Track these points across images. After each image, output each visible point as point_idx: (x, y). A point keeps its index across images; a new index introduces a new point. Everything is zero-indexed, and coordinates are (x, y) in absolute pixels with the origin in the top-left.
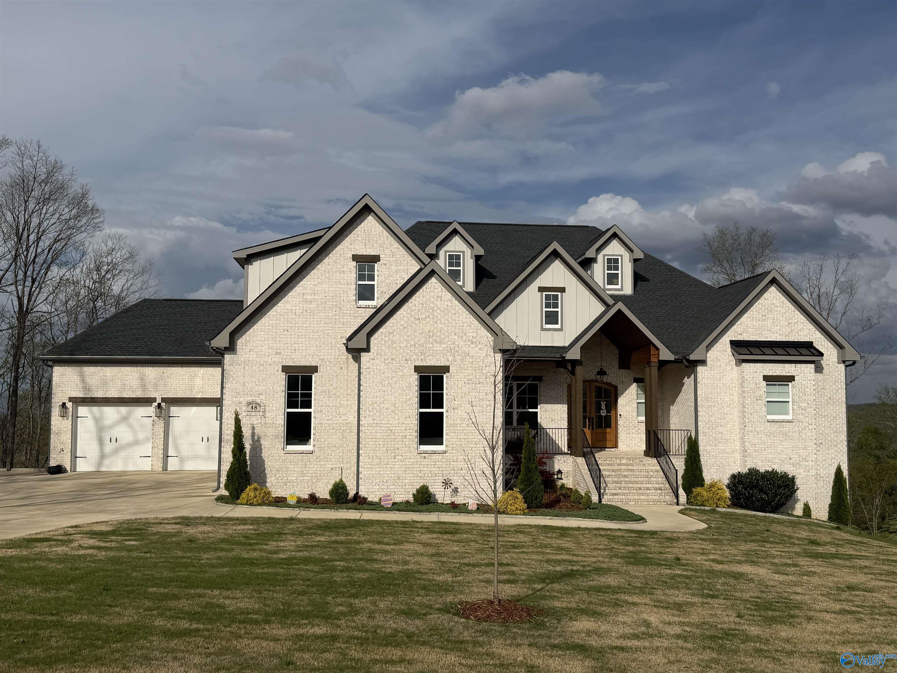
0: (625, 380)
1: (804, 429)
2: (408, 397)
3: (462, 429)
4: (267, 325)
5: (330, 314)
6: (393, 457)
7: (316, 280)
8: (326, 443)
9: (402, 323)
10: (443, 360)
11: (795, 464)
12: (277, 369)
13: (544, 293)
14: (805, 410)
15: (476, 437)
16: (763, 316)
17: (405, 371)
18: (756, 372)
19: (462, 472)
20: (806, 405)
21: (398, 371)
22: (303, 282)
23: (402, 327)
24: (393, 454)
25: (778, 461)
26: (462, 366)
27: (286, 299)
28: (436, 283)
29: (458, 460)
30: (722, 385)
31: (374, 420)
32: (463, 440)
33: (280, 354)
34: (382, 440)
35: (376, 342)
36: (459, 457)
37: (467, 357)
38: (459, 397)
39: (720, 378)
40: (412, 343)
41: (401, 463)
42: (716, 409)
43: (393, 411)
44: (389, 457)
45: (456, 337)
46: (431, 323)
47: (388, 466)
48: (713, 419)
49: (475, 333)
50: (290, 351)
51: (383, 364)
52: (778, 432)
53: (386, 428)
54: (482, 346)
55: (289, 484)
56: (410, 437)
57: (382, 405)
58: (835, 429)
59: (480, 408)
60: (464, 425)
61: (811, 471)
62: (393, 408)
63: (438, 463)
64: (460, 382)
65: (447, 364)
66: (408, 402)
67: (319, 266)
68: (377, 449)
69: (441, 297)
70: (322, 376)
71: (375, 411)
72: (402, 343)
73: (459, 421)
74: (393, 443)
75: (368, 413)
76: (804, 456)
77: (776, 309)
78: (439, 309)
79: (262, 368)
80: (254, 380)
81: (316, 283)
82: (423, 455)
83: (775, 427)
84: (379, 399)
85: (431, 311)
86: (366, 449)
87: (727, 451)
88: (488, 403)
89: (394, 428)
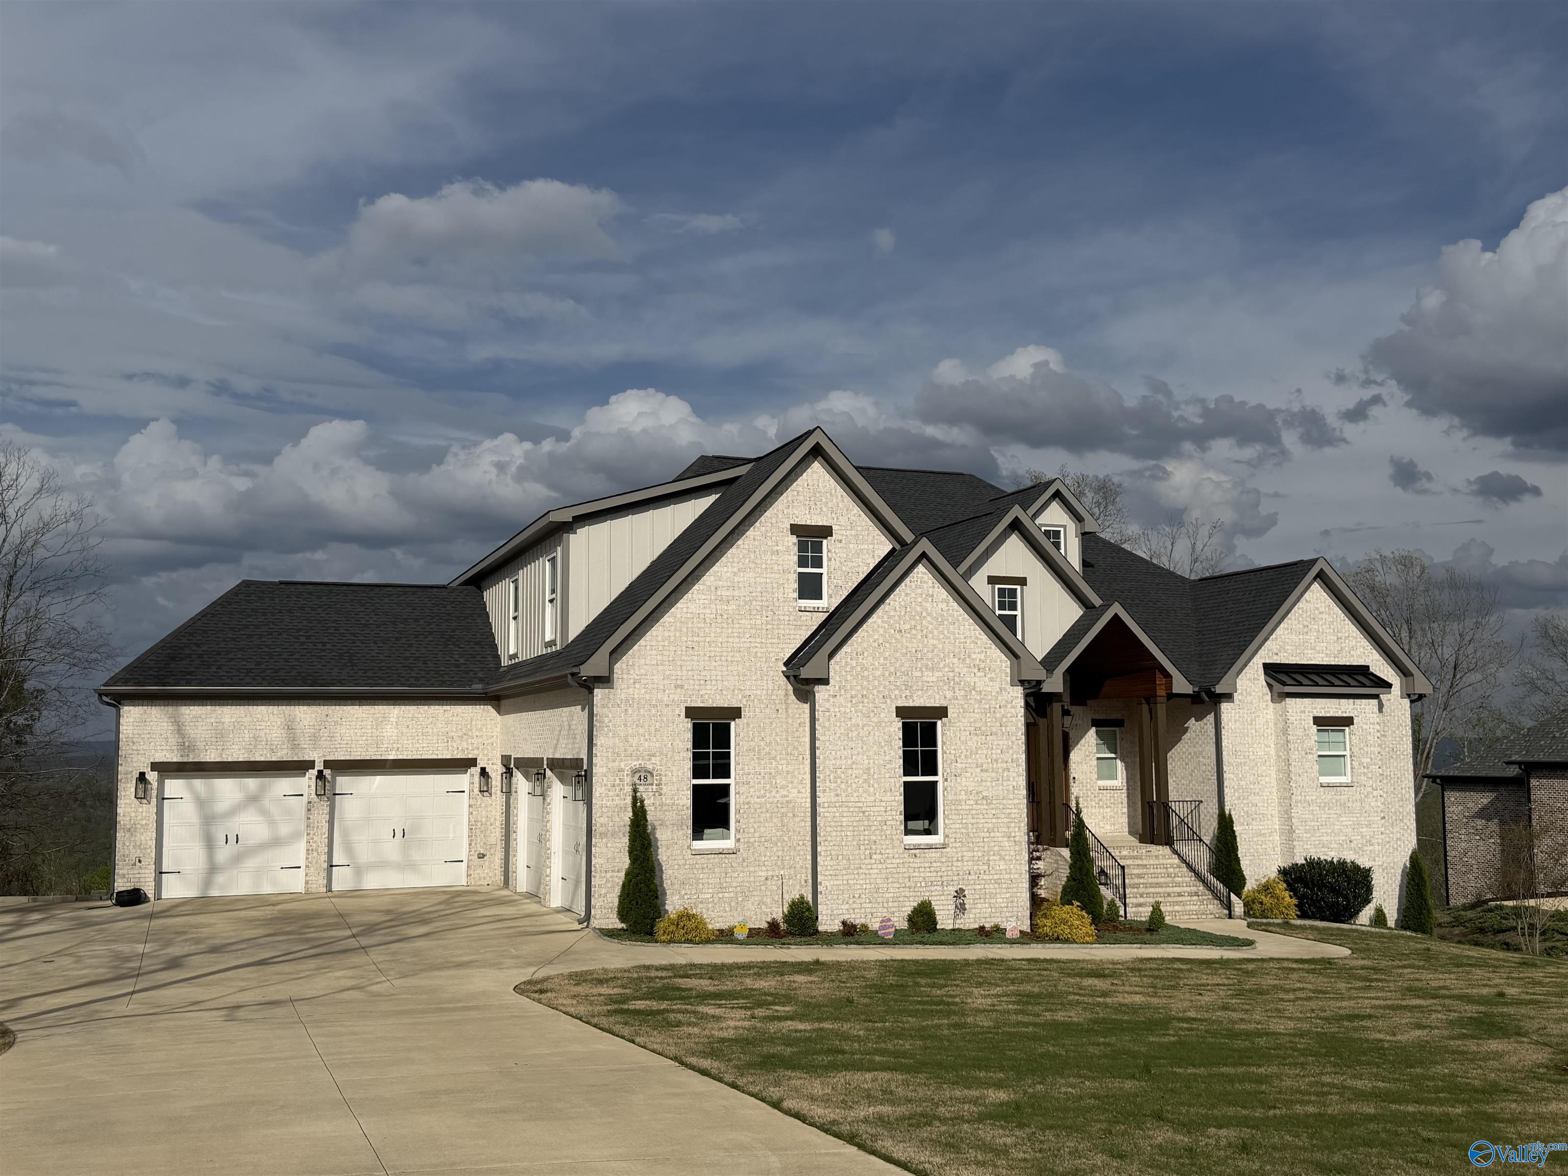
0: (1080, 722)
1: (1366, 797)
2: (887, 758)
3: (968, 807)
4: (660, 638)
5: (759, 622)
6: (868, 857)
7: (735, 565)
8: (757, 835)
9: (876, 637)
10: (937, 697)
11: (1357, 849)
12: (677, 712)
13: (997, 586)
14: (1368, 768)
15: (989, 821)
16: (1304, 626)
17: (882, 715)
18: (1304, 712)
19: (970, 877)
20: (1369, 760)
21: (872, 715)
22: (715, 568)
23: (876, 645)
24: (868, 852)
25: (1336, 846)
26: (966, 706)
27: (689, 595)
28: (924, 574)
29: (965, 859)
30: (1253, 731)
31: (837, 795)
32: (970, 826)
33: (682, 687)
34: (851, 828)
35: (837, 668)
36: (965, 854)
37: (973, 692)
38: (963, 756)
39: (1251, 720)
40: (892, 669)
41: (880, 866)
42: (1247, 768)
43: (865, 781)
44: (863, 857)
45: (956, 661)
46: (919, 637)
47: (861, 871)
48: (1243, 783)
49: (983, 655)
50: (697, 683)
51: (849, 705)
52: (1334, 801)
53: (856, 809)
54: (993, 675)
56: (893, 823)
57: (850, 771)
59: (994, 775)
60: (972, 802)
62: (865, 776)
63: (934, 864)
64: (963, 733)
65: (944, 703)
66: (888, 766)
68: (844, 844)
69: (932, 596)
70: (748, 724)
71: (839, 781)
72: (877, 669)
73: (963, 796)
74: (866, 833)
75: (828, 784)
76: (1368, 837)
78: (929, 614)
79: (653, 711)
80: (641, 731)
81: (735, 570)
82: (913, 851)
83: (1330, 794)
84: (844, 762)
85: (918, 618)
86: (826, 843)
88: (1004, 765)
89: (868, 809)
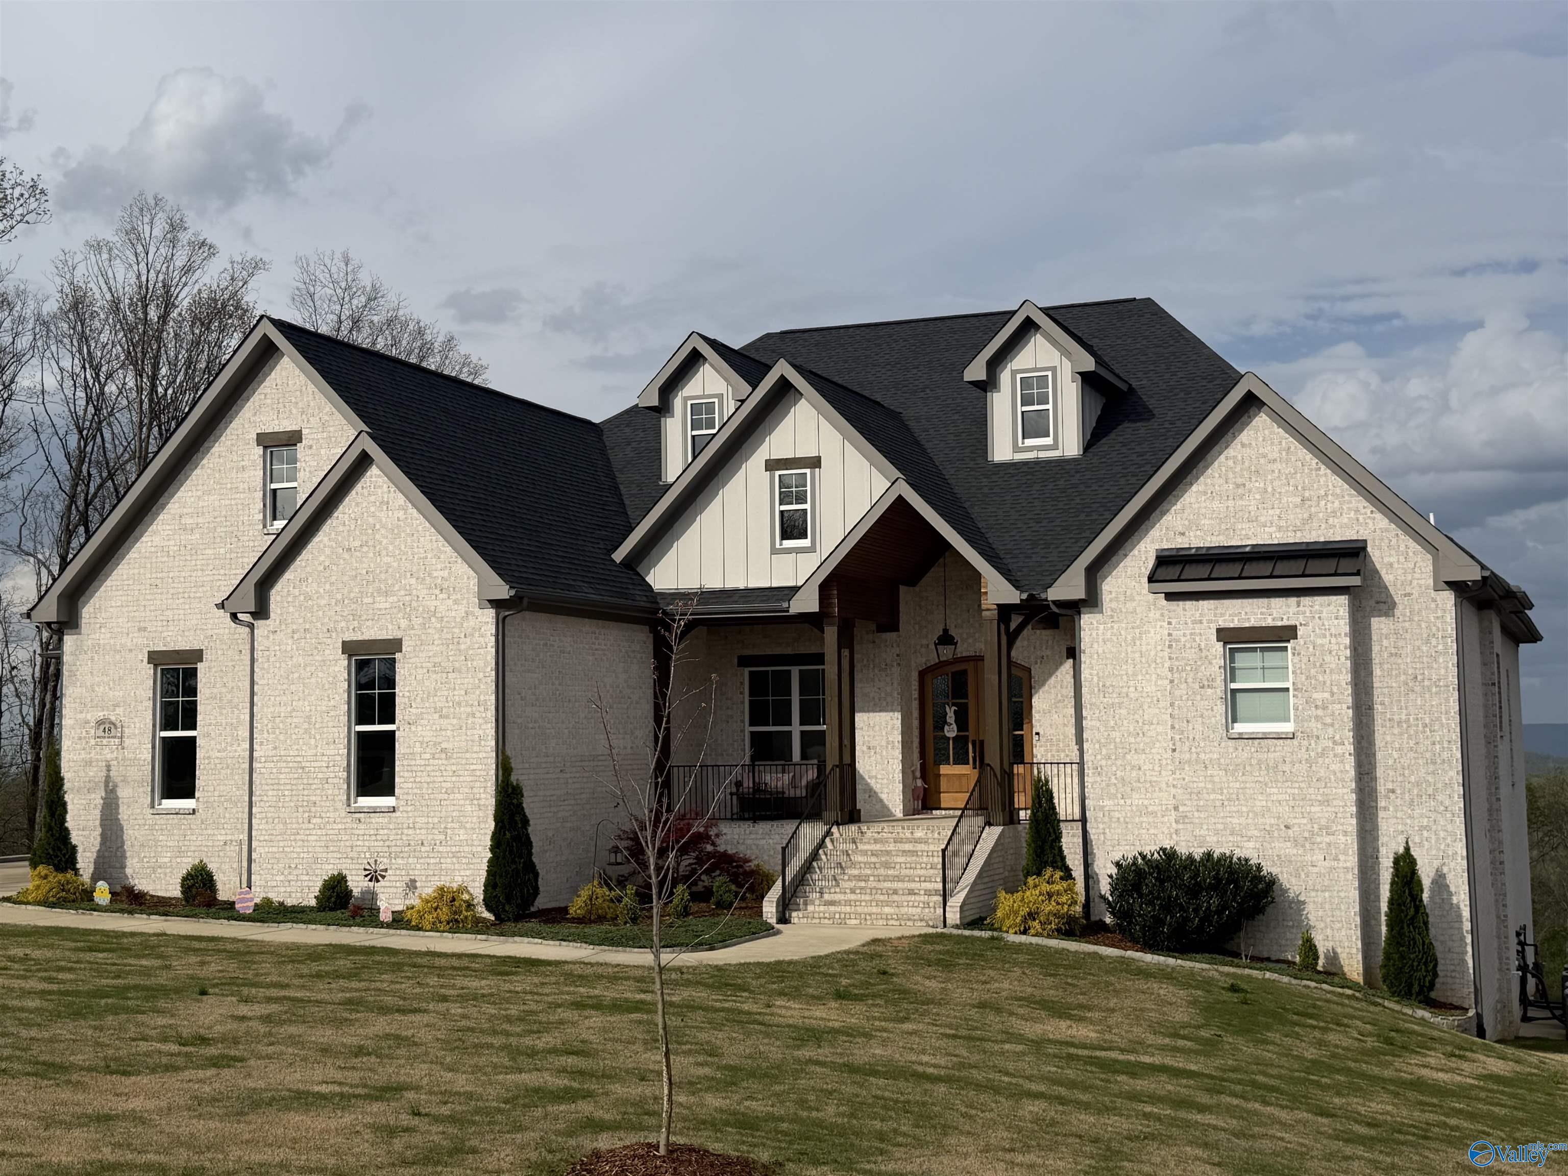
0: (1049, 653)
1: (1322, 755)
2: (332, 703)
3: (423, 763)
4: (125, 577)
5: (222, 551)
6: (306, 821)
7: (200, 487)
8: (216, 794)
9: (322, 558)
10: (390, 627)
11: (1301, 840)
12: (140, 657)
13: (778, 473)
14: (1325, 708)
15: (449, 779)
16: (1238, 486)
17: (327, 652)
18: (1201, 622)
19: (423, 849)
20: (1327, 695)
21: (315, 652)
22: (179, 494)
23: (322, 568)
24: (306, 815)
25: (1256, 833)
26: (423, 637)
27: (153, 527)
28: (379, 476)
29: (417, 826)
30: (1137, 655)
31: (275, 748)
32: (425, 785)
33: (145, 629)
34: (289, 787)
35: (279, 598)
36: (418, 820)
37: (433, 620)
38: (419, 699)
39: (1134, 639)
40: (339, 596)
41: (319, 832)
42: (1124, 712)
43: (306, 731)
44: (300, 821)
45: (413, 581)
46: (371, 555)
47: (298, 837)
48: (1116, 735)
49: (447, 572)
50: (160, 624)
51: (290, 642)
52: (1254, 762)
53: (296, 765)
54: (459, 596)
55: (159, 870)
56: (335, 781)
57: (289, 720)
58: (1428, 755)
59: (455, 721)
60: (428, 756)
61: (1342, 857)
62: (306, 726)
63: (381, 832)
64: (420, 671)
65: (397, 634)
66: (332, 713)
67: (205, 461)
68: (280, 804)
69: (388, 503)
70: (210, 668)
71: (277, 731)
72: (322, 597)
73: (418, 749)
74: (306, 792)
75: (266, 735)
76: (1323, 822)
77: (1270, 467)
78: (383, 526)
79: (118, 657)
80: (106, 679)
81: (199, 493)
82: (357, 815)
83: (1246, 751)
84: (283, 709)
85: (370, 531)
86: (262, 804)
87: (1150, 809)
88: (469, 710)
89: (308, 764)
